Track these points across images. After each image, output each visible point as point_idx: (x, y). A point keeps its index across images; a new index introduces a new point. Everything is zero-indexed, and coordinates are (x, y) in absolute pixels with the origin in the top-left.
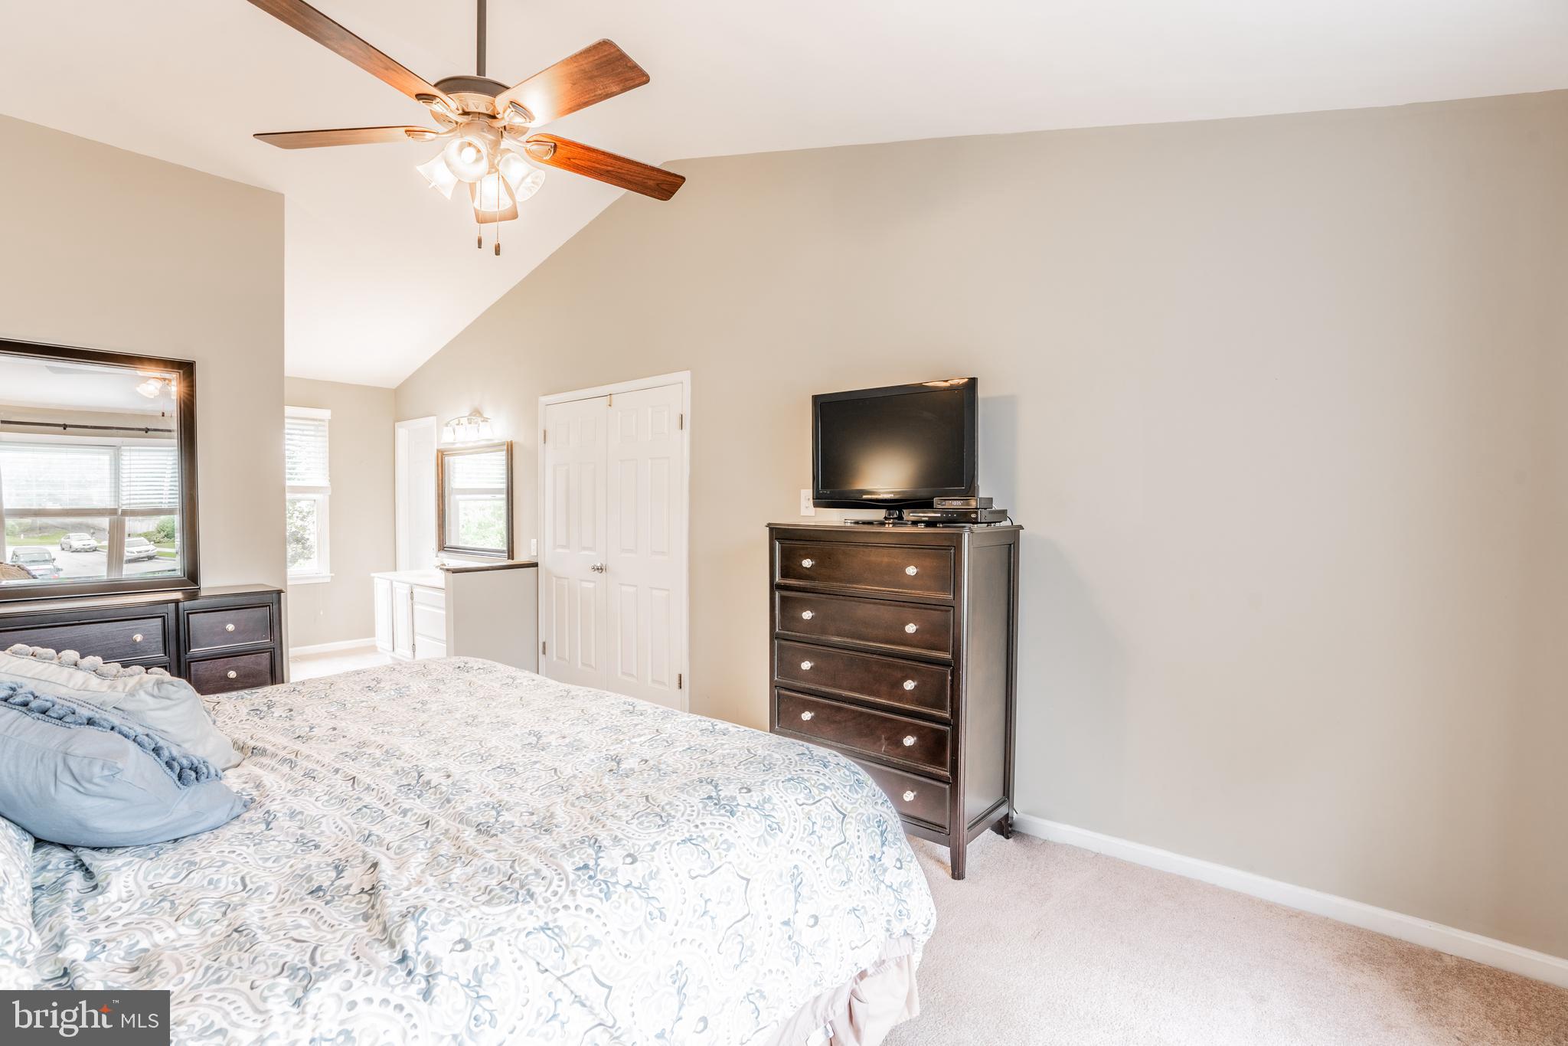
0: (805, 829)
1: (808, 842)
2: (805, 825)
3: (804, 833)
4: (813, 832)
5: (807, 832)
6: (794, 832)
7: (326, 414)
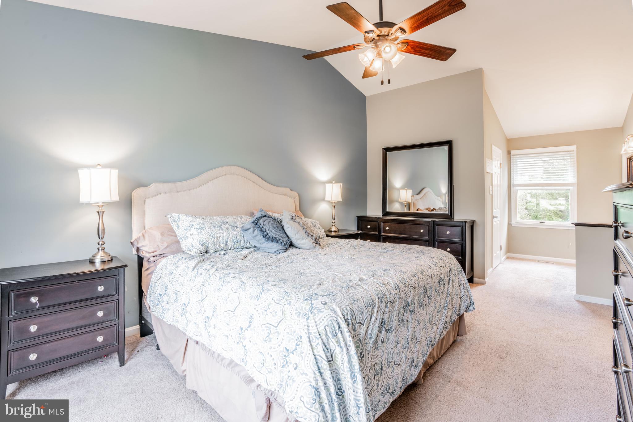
0: (265, 307)
1: (262, 311)
2: (266, 306)
3: (263, 308)
4: (266, 311)
5: (265, 308)
6: (260, 304)
7: (574, 148)
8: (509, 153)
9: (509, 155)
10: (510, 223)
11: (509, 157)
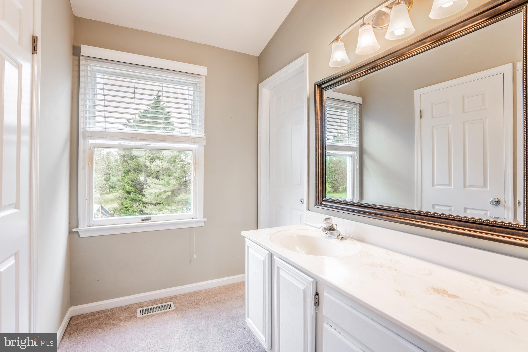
7: (203, 70)
8: (76, 51)
9: (77, 58)
10: (74, 230)
11: (77, 63)
